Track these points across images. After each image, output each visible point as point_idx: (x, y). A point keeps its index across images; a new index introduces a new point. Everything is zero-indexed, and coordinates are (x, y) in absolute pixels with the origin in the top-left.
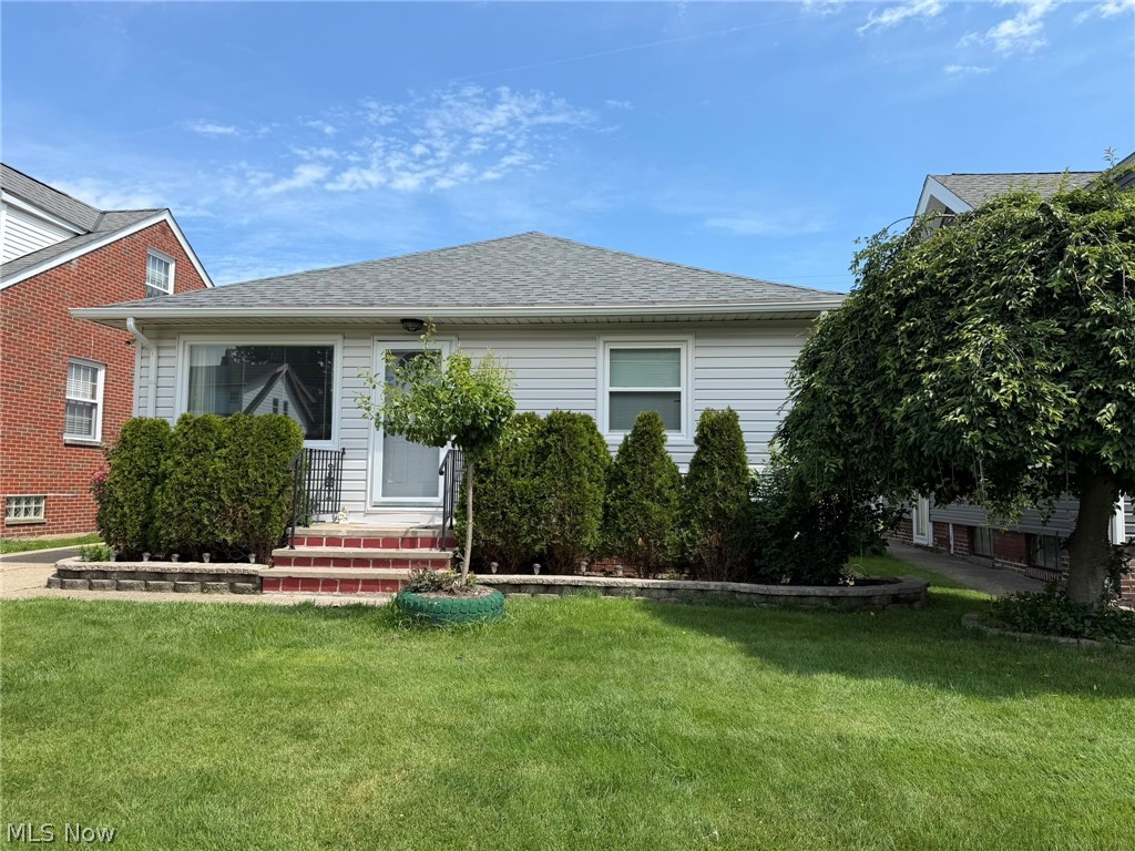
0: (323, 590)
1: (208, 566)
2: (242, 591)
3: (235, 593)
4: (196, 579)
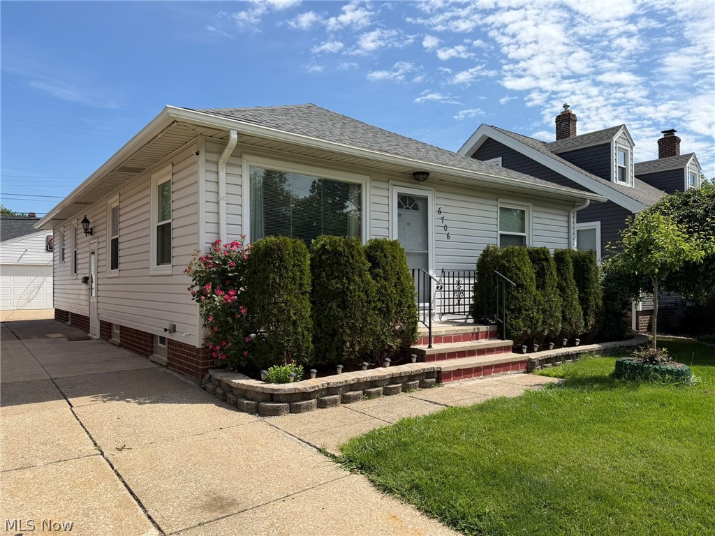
0: (475, 376)
3: (425, 387)
4: (398, 381)
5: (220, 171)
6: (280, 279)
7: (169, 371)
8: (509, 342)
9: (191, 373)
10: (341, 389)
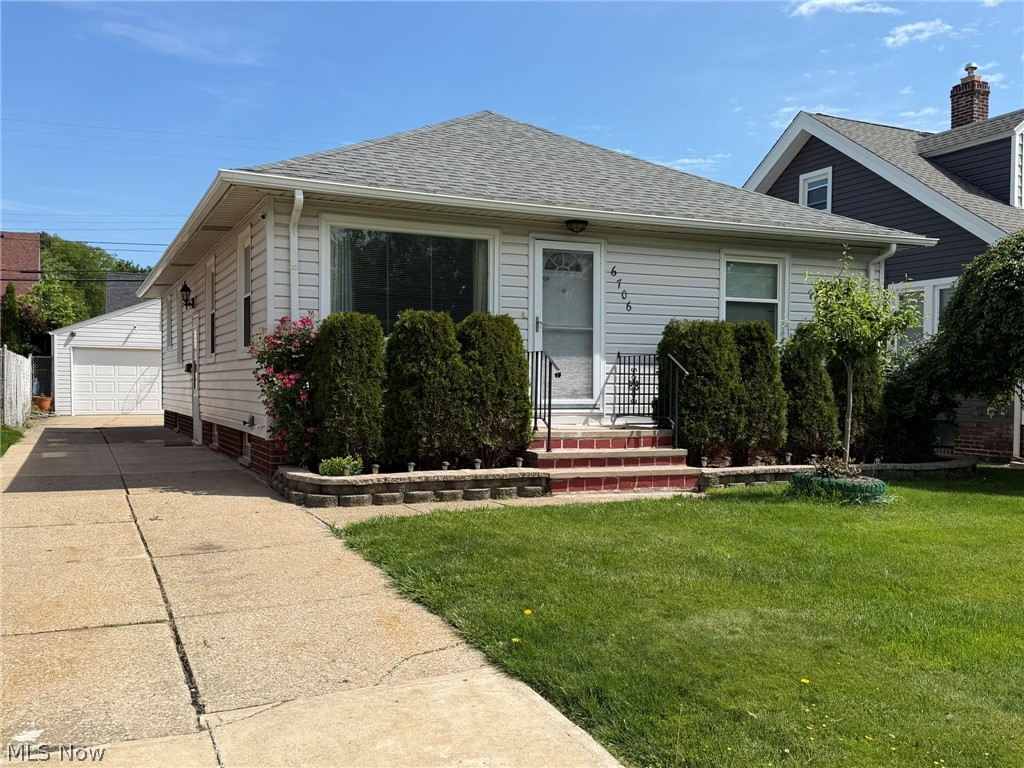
0: (605, 488)
1: (480, 472)
2: (532, 495)
3: (526, 496)
4: (486, 485)
5: (291, 235)
6: (343, 361)
7: (250, 472)
8: (683, 452)
9: (264, 470)
10: (403, 486)
